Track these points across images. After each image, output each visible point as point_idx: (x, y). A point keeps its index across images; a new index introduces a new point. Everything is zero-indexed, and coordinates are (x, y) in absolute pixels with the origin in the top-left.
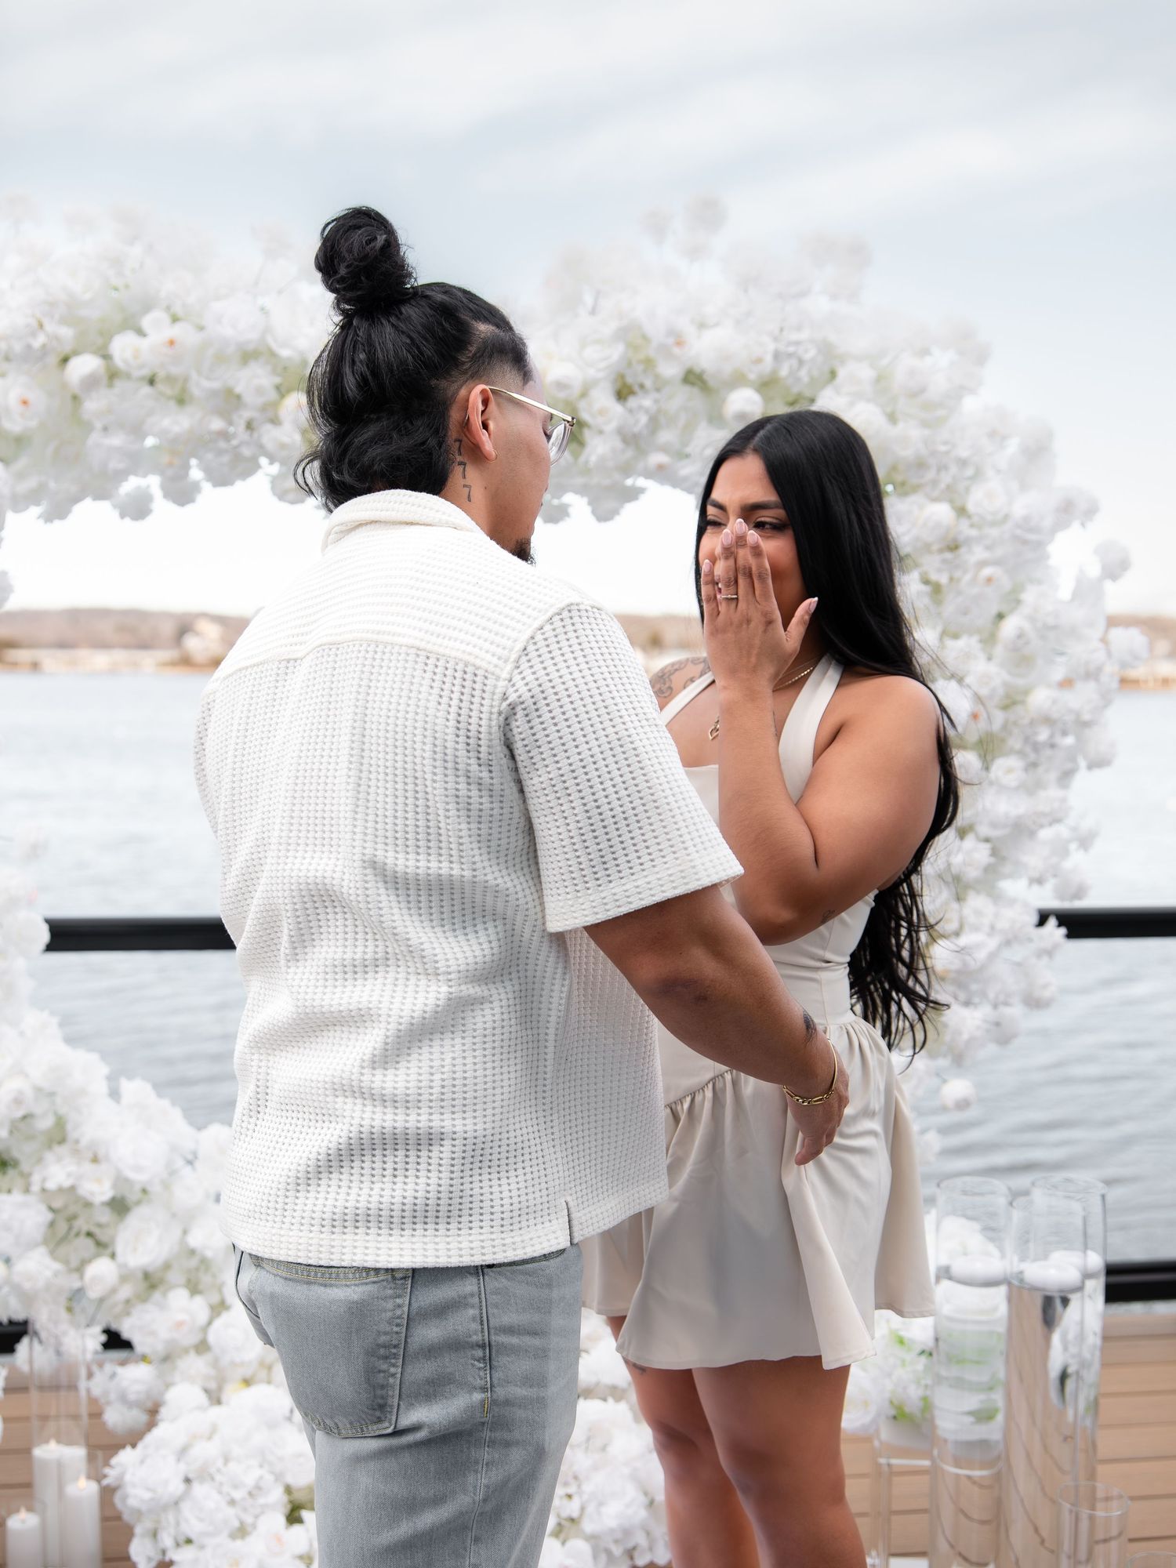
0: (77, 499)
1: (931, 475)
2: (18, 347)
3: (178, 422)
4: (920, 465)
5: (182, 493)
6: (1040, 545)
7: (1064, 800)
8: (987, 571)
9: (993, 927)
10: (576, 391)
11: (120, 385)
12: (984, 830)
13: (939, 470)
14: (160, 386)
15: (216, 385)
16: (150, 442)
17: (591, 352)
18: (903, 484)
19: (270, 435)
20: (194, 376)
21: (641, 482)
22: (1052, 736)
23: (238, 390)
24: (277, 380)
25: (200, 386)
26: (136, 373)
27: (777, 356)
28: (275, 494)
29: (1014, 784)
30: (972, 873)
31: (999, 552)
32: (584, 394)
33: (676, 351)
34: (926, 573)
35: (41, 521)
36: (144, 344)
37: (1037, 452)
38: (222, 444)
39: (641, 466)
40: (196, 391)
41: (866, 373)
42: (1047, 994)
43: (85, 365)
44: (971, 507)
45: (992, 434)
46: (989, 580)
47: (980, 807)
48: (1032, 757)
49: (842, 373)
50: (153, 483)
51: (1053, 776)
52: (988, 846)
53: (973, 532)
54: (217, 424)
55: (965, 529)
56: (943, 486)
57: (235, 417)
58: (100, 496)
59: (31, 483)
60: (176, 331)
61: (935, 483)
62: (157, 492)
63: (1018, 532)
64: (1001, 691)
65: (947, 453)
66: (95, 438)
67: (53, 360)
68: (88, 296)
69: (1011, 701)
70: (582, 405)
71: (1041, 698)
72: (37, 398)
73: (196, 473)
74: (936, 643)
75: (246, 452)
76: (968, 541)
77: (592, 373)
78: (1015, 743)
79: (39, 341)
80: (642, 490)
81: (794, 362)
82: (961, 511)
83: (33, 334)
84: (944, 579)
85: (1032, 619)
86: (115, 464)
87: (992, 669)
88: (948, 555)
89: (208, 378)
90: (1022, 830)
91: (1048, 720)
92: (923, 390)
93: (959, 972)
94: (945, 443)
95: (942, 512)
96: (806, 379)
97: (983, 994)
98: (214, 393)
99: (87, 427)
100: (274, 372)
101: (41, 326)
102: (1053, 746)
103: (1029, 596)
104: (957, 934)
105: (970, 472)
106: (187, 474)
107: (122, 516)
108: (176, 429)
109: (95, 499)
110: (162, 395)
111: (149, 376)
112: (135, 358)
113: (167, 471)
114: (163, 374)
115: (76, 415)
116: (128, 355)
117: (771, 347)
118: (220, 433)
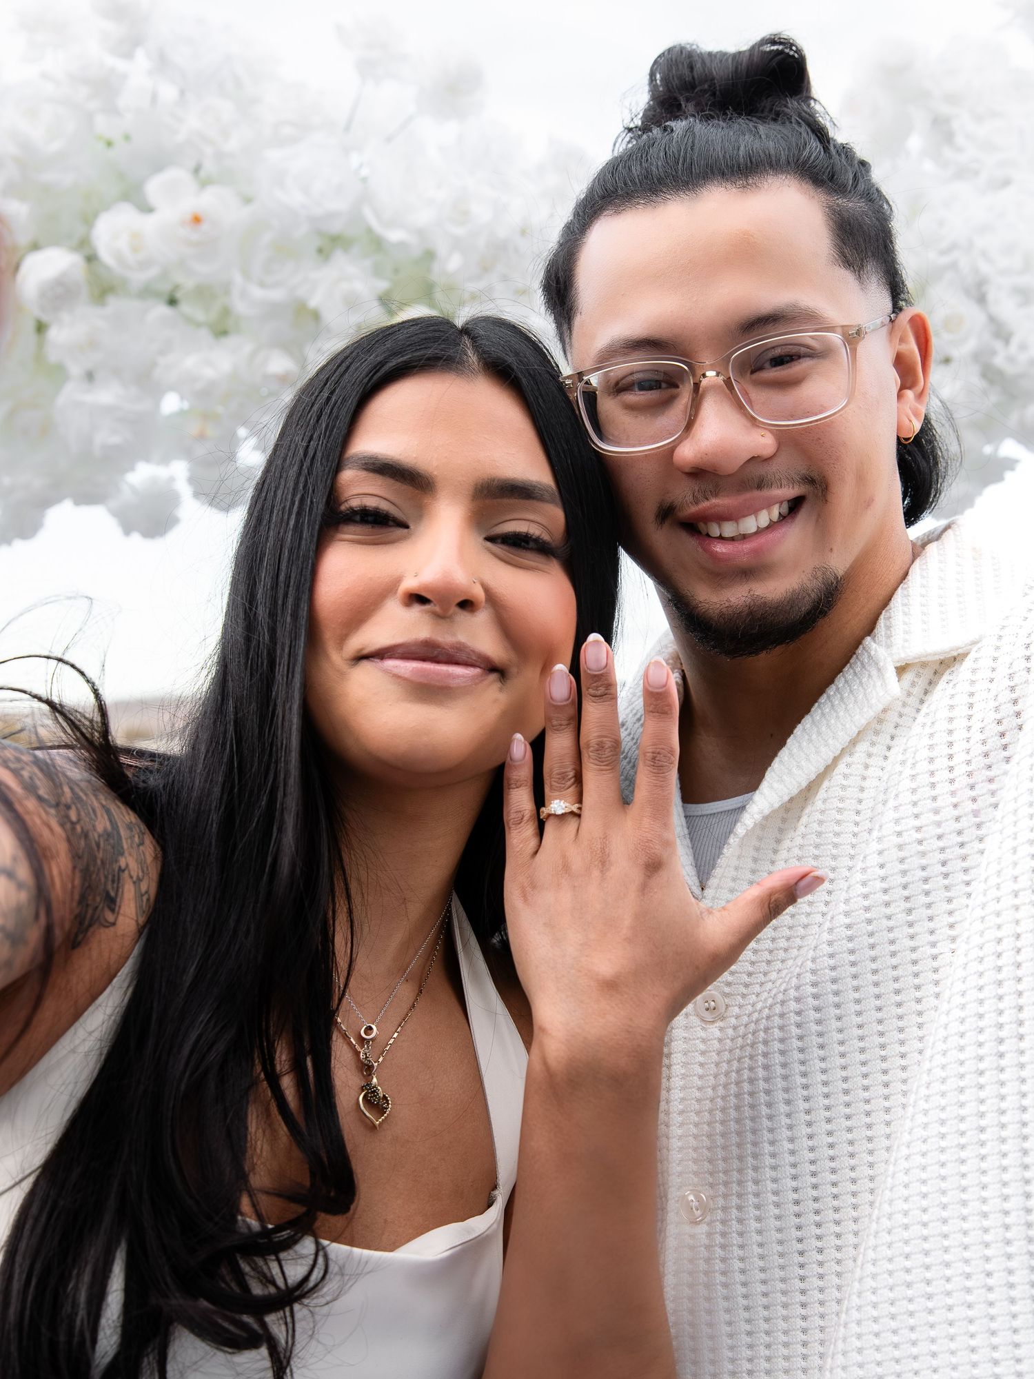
0: (46, 502)
3: (214, 362)
11: (114, 304)
14: (185, 307)
15: (277, 295)
16: (171, 403)
20: (238, 279)
21: (1009, 448)
23: (313, 303)
24: (383, 285)
26: (139, 278)
36: (148, 224)
39: (1013, 419)
40: (240, 307)
43: (51, 263)
50: (179, 470)
54: (279, 364)
58: (86, 497)
60: (208, 201)
62: (184, 490)
66: (72, 393)
68: (55, 146)
80: (1010, 464)
86: (106, 437)
89: (262, 285)
99: (58, 374)
100: (377, 272)
106: (232, 457)
107: (127, 531)
108: (209, 373)
109: (78, 502)
110: (189, 320)
111: (165, 287)
112: (135, 249)
113: (200, 450)
114: (188, 283)
115: (39, 356)
116: (123, 244)
118: (284, 379)
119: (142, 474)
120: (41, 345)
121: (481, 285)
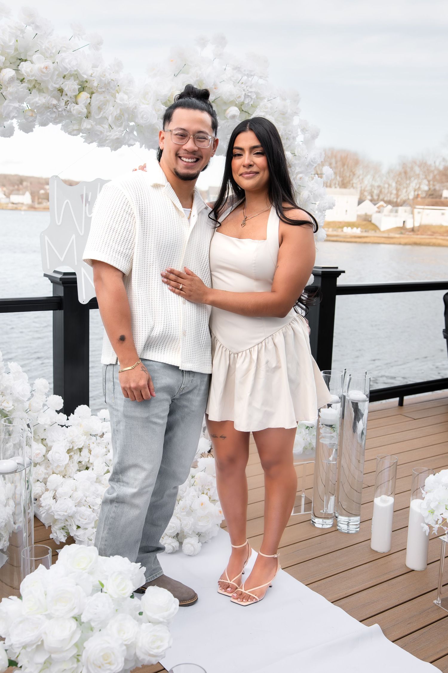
8: (300, 175)
19: (74, 108)
20: (50, 81)
25: (51, 85)
27: (245, 96)
33: (214, 90)
36: (33, 67)
38: (55, 110)
40: (48, 87)
43: (8, 73)
46: (301, 178)
54: (55, 102)
57: (61, 99)
62: (17, 127)
66: (8, 103)
68: (10, 44)
75: (64, 113)
81: (250, 99)
85: (311, 192)
89: (54, 83)
98: (56, 89)
100: (78, 83)
113: (31, 119)
116: (28, 70)
117: (244, 93)
118: (55, 106)
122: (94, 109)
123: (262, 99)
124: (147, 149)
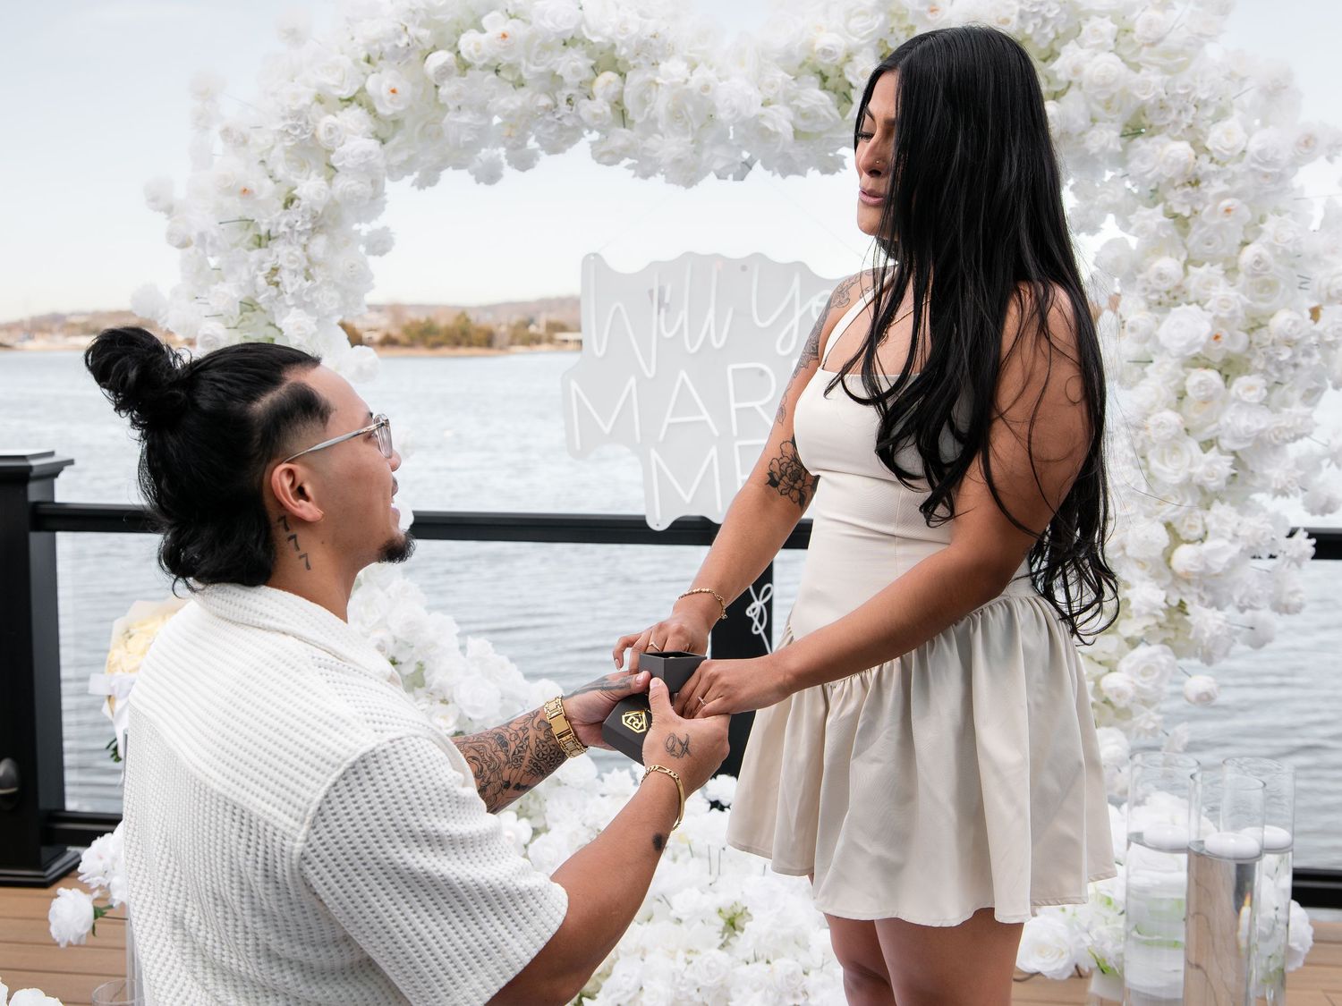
0: (439, 169)
1: (1172, 116)
2: (387, 47)
3: (514, 101)
4: (1163, 107)
5: (524, 162)
6: (1280, 178)
7: (1308, 417)
8: (1226, 203)
9: (1235, 535)
10: (841, 56)
11: (470, 74)
12: (1226, 444)
13: (1180, 112)
14: (502, 74)
15: (542, 69)
16: (497, 120)
17: (856, 23)
18: (1151, 126)
19: (586, 108)
20: (524, 62)
22: (1294, 356)
23: (560, 72)
24: (593, 62)
25: (529, 70)
26: (480, 63)
27: (1022, 16)
28: (593, 158)
29: (1256, 401)
30: (1214, 484)
31: (1239, 185)
32: (849, 57)
33: (930, 15)
34: (1171, 207)
35: (415, 188)
36: (483, 38)
37: (1276, 91)
38: (549, 118)
40: (526, 76)
41: (1108, 27)
42: (1295, 600)
43: (441, 58)
44: (1209, 145)
45: (1230, 77)
46: (1228, 211)
47: (1222, 422)
48: (1276, 375)
49: (1085, 28)
50: (502, 151)
51: (1297, 395)
52: (1232, 458)
53: (1213, 167)
54: (544, 101)
55: (1205, 164)
56: (1184, 126)
57: (558, 95)
58: (458, 166)
59: (403, 156)
60: (510, 27)
61: (1176, 123)
62: (504, 161)
63: (1254, 165)
64: (1240, 313)
65: (1188, 95)
66: (450, 117)
67: (415, 57)
68: (442, 3)
69: (1256, 324)
70: (847, 69)
71: (1282, 321)
72: (405, 88)
73: (532, 143)
74: (1181, 272)
75: (568, 122)
76: (1207, 175)
77: (856, 40)
78: (1259, 363)
79: (405, 40)
81: (1039, 21)
82: (1200, 148)
83: (400, 38)
84: (1186, 213)
85: (1272, 247)
86: (466, 137)
87: (1232, 293)
88: (1189, 189)
89: (535, 64)
90: (1265, 445)
91: (1290, 343)
92: (1160, 40)
93: (1201, 574)
94: (1186, 87)
95: (1181, 150)
96: (1052, 36)
97: (1230, 598)
98: (541, 76)
99: (444, 108)
100: (589, 56)
101: (406, 29)
102: (1296, 366)
103: (1269, 226)
104: (1202, 540)
105: (1210, 112)
106: (525, 144)
108: (512, 106)
109: (454, 169)
110: (505, 80)
111: (495, 64)
112: (477, 51)
113: (509, 142)
114: (505, 64)
115: (436, 100)
116: (471, 48)
117: (1017, 8)
118: (546, 108)
119: (484, 153)
120: (437, 93)
121: (636, 61)
122: (629, 103)
123: (1087, 16)
124: (778, 176)
